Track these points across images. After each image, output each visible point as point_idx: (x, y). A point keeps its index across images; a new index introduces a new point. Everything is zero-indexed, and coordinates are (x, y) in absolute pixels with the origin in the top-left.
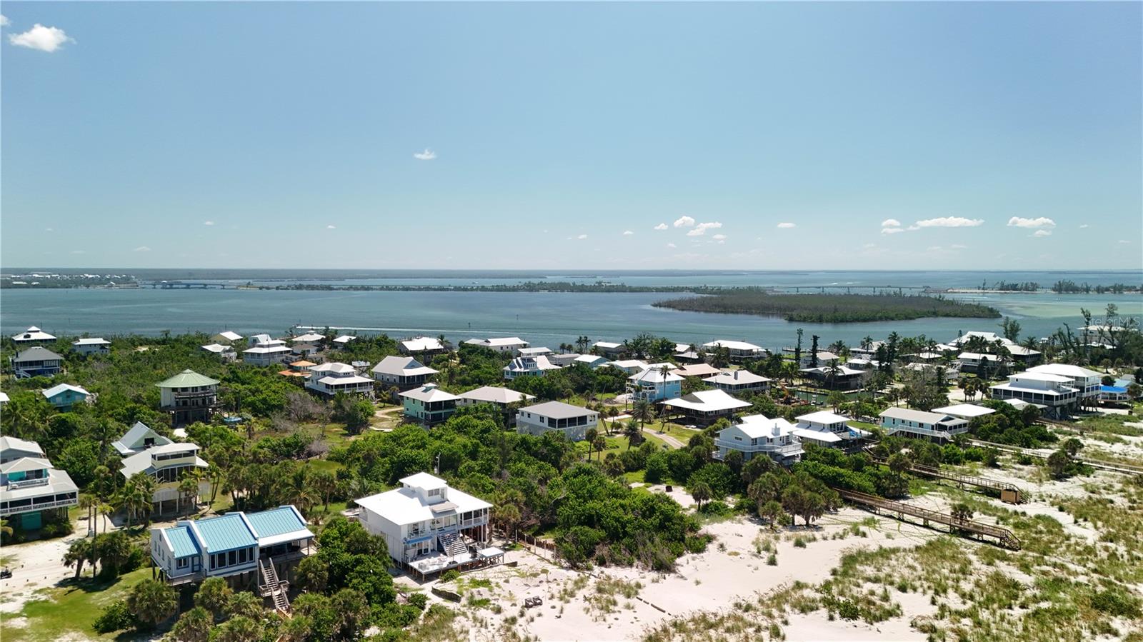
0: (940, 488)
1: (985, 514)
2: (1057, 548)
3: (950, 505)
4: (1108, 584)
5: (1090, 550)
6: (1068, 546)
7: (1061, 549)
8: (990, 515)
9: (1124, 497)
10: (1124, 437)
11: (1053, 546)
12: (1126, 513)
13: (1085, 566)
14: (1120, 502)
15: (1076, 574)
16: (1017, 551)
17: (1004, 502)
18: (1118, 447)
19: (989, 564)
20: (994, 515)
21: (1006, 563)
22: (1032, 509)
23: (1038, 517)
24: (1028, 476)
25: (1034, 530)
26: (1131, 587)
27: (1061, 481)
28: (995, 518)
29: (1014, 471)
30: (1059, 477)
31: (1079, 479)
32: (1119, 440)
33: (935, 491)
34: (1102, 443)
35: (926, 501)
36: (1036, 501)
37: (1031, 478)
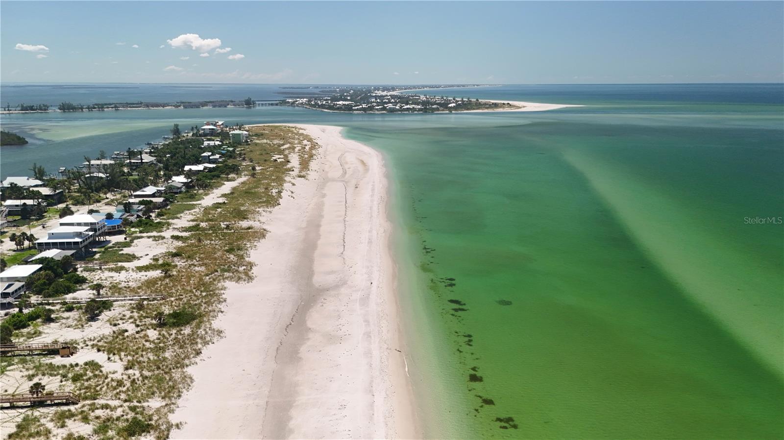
0: (16, 360)
1: (51, 375)
2: (101, 389)
3: (26, 376)
4: (133, 409)
5: (120, 383)
6: (108, 385)
7: (104, 389)
8: (55, 375)
9: (132, 323)
10: (126, 265)
11: (98, 388)
12: (135, 338)
13: (119, 399)
14: (131, 328)
15: (115, 409)
16: (77, 404)
17: (62, 357)
18: (123, 275)
19: (63, 426)
20: (58, 374)
21: (73, 419)
22: (81, 357)
23: (86, 364)
24: (74, 324)
25: (85, 378)
26: (145, 404)
27: (95, 321)
28: (59, 377)
29: (64, 321)
30: (93, 318)
31: (106, 315)
32: (122, 268)
33: (13, 364)
34: (113, 274)
35: (8, 378)
36: (82, 348)
37: (76, 325)
